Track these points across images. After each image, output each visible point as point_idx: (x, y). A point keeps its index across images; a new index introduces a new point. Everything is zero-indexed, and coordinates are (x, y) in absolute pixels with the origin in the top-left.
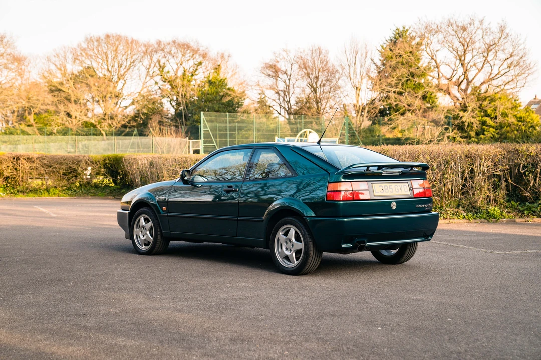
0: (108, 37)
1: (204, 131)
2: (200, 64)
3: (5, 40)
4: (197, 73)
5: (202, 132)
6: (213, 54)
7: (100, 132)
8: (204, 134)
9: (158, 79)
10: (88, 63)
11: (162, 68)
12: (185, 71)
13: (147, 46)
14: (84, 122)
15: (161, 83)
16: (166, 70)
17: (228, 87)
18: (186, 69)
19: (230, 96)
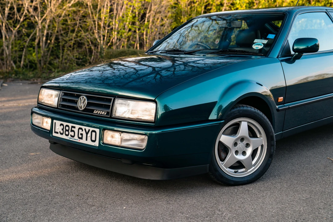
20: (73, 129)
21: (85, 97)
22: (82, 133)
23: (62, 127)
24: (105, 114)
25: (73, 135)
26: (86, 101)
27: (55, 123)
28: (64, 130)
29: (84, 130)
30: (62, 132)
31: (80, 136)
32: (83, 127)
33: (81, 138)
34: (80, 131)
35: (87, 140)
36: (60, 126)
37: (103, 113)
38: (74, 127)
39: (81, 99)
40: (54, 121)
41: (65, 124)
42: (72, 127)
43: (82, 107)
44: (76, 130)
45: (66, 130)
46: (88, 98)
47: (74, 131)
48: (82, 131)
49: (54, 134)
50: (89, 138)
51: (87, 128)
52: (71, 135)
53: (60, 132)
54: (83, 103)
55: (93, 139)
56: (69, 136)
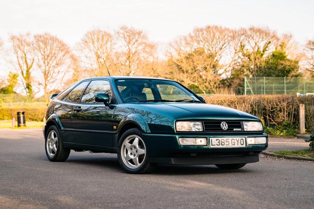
0: (209, 27)
1: (247, 89)
2: (270, 42)
3: (142, 34)
4: (267, 49)
5: (245, 91)
6: (279, 35)
7: (202, 91)
8: (247, 91)
9: (240, 54)
10: (195, 45)
11: (242, 47)
12: (258, 48)
13: (234, 32)
14: (192, 84)
15: (242, 57)
16: (246, 48)
17: (286, 58)
18: (259, 47)
19: (282, 64)
20: (227, 140)
21: (225, 123)
22: (234, 141)
23: (218, 141)
24: (241, 130)
25: (228, 144)
26: (227, 125)
27: (211, 140)
28: (220, 142)
29: (235, 140)
30: (218, 144)
31: (233, 143)
32: (235, 138)
33: (234, 145)
34: (233, 141)
35: (238, 145)
36: (216, 140)
37: (240, 129)
38: (228, 139)
39: (222, 124)
40: (211, 139)
41: (220, 139)
42: (227, 139)
43: (226, 128)
44: (230, 141)
45: (222, 142)
46: (228, 123)
47: (228, 142)
48: (234, 140)
49: (212, 147)
50: (239, 144)
51: (237, 139)
52: (226, 144)
53: (217, 144)
54: (225, 126)
55: (242, 143)
56: (225, 145)
